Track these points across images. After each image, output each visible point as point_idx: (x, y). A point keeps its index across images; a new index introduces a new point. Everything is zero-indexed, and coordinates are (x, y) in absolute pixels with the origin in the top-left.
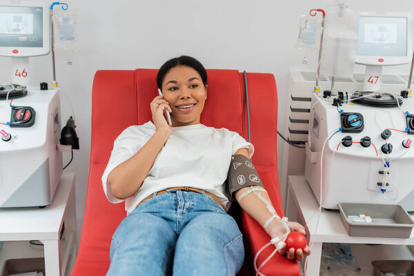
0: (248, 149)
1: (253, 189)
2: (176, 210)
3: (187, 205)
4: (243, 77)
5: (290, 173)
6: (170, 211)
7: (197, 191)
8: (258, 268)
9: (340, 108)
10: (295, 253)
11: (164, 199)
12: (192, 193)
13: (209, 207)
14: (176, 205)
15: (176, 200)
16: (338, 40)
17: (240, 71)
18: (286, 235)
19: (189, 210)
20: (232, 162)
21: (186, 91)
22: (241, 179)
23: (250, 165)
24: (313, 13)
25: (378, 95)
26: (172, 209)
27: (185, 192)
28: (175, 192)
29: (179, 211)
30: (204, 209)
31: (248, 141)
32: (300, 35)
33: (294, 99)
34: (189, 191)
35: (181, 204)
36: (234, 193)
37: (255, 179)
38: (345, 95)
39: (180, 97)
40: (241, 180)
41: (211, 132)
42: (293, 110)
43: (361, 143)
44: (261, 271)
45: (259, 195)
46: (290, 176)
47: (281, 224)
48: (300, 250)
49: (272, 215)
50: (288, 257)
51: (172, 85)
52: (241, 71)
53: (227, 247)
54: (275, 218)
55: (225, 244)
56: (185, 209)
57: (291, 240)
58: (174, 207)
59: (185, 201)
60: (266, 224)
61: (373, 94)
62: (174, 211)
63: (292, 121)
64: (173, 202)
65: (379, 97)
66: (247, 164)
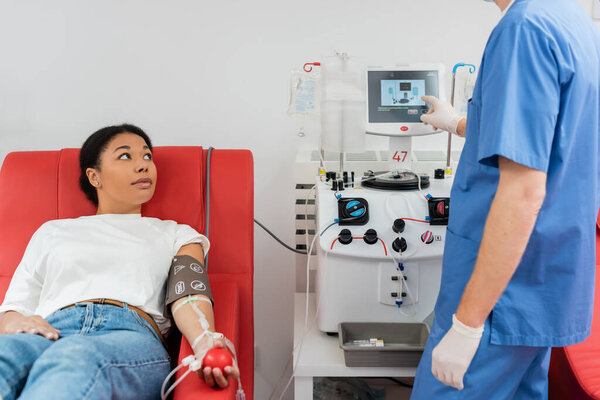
0: (201, 245)
2: (81, 329)
3: (97, 322)
6: (73, 330)
7: (117, 304)
9: (339, 193)
13: (128, 325)
14: (82, 322)
15: (83, 317)
16: (343, 103)
19: (99, 328)
20: (173, 264)
22: (180, 287)
24: (308, 68)
25: (396, 174)
26: (75, 328)
27: (99, 305)
28: (84, 306)
29: (85, 329)
30: (120, 327)
34: (104, 303)
35: (89, 320)
36: (170, 305)
37: (199, 286)
38: (349, 175)
43: (364, 238)
45: (195, 306)
48: (216, 370)
49: (203, 331)
54: (205, 335)
56: (93, 327)
58: (78, 325)
59: (95, 317)
61: (390, 174)
62: (78, 331)
64: (79, 319)
65: (398, 177)
66: (193, 266)
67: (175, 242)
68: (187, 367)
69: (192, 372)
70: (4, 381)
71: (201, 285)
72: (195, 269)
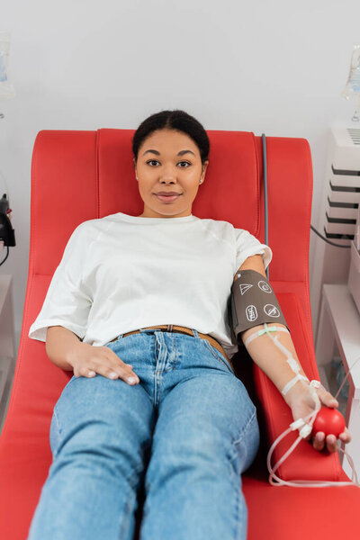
0: (262, 255)
1: (267, 328)
2: (155, 364)
3: (172, 357)
4: (261, 143)
5: (327, 280)
6: (145, 366)
7: (186, 332)
8: (273, 466)
10: (325, 440)
11: (135, 345)
12: (178, 335)
14: (155, 356)
15: (156, 348)
17: (256, 135)
18: (314, 414)
19: (174, 364)
21: (170, 172)
22: (251, 312)
23: (265, 288)
26: (148, 362)
27: (168, 334)
28: (152, 333)
29: (159, 366)
31: (263, 242)
32: (350, 77)
33: (336, 172)
34: (173, 331)
35: (163, 354)
36: (241, 335)
37: (274, 311)
39: (161, 181)
40: (251, 314)
41: (204, 228)
42: (334, 188)
44: (277, 474)
45: (275, 339)
46: (325, 286)
47: (308, 392)
48: (332, 438)
49: (295, 375)
50: (315, 446)
51: (151, 156)
52: (258, 134)
53: (237, 444)
54: (299, 381)
55: (233, 439)
56: (168, 364)
57: (321, 420)
58: (151, 360)
59: (169, 351)
60: (286, 389)
62: (151, 367)
63: (332, 204)
64: (149, 351)
66: (261, 285)
67: (238, 253)
68: (297, 432)
69: (303, 440)
70: (126, 484)
71: (274, 310)
72: (264, 289)
